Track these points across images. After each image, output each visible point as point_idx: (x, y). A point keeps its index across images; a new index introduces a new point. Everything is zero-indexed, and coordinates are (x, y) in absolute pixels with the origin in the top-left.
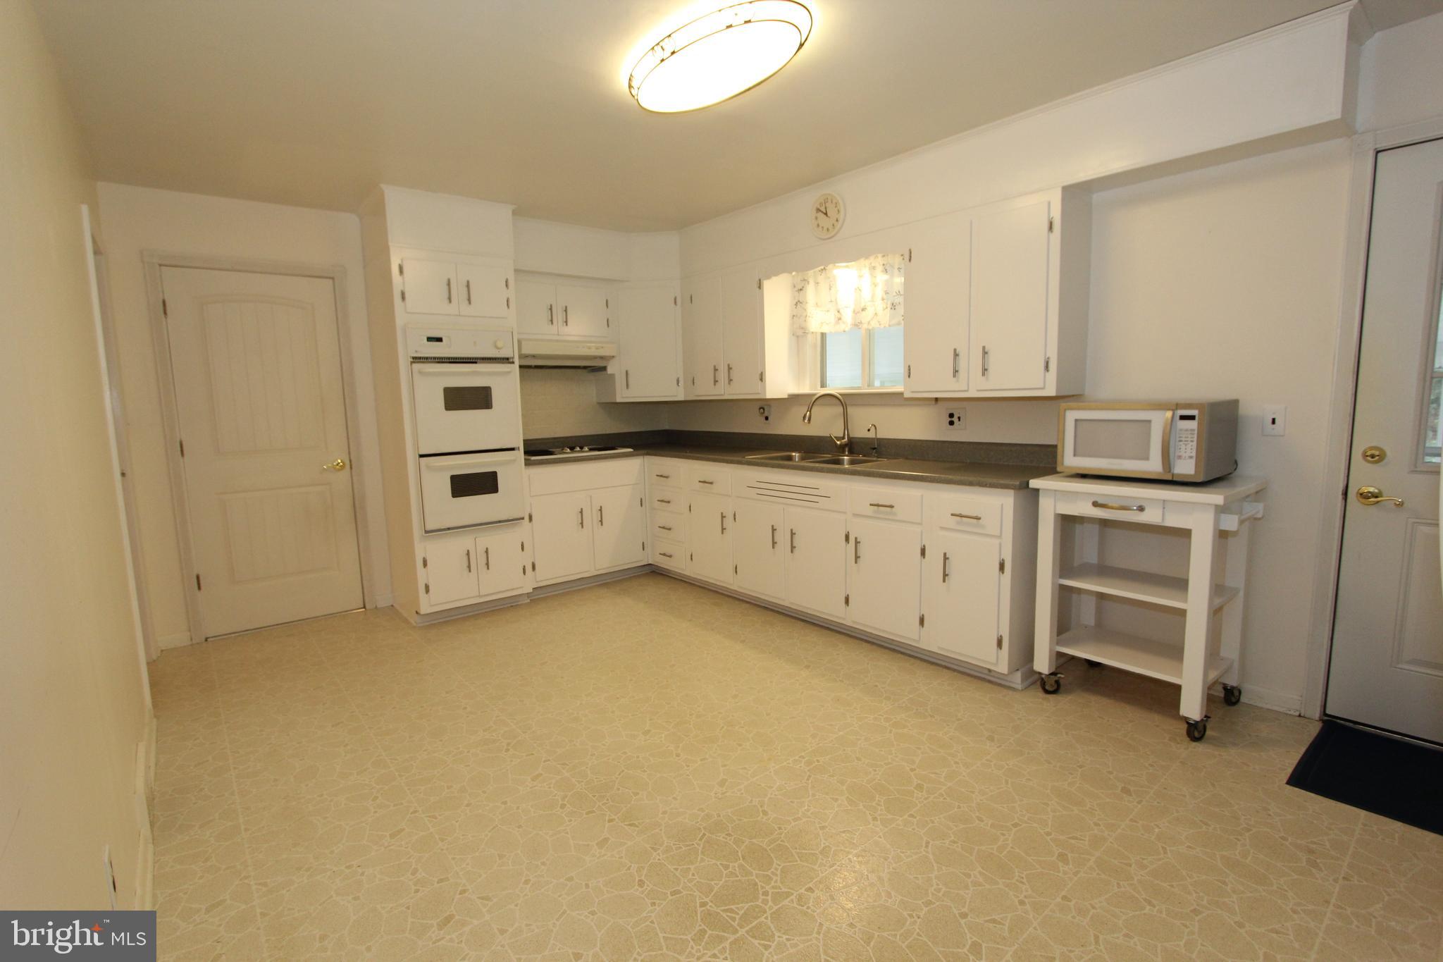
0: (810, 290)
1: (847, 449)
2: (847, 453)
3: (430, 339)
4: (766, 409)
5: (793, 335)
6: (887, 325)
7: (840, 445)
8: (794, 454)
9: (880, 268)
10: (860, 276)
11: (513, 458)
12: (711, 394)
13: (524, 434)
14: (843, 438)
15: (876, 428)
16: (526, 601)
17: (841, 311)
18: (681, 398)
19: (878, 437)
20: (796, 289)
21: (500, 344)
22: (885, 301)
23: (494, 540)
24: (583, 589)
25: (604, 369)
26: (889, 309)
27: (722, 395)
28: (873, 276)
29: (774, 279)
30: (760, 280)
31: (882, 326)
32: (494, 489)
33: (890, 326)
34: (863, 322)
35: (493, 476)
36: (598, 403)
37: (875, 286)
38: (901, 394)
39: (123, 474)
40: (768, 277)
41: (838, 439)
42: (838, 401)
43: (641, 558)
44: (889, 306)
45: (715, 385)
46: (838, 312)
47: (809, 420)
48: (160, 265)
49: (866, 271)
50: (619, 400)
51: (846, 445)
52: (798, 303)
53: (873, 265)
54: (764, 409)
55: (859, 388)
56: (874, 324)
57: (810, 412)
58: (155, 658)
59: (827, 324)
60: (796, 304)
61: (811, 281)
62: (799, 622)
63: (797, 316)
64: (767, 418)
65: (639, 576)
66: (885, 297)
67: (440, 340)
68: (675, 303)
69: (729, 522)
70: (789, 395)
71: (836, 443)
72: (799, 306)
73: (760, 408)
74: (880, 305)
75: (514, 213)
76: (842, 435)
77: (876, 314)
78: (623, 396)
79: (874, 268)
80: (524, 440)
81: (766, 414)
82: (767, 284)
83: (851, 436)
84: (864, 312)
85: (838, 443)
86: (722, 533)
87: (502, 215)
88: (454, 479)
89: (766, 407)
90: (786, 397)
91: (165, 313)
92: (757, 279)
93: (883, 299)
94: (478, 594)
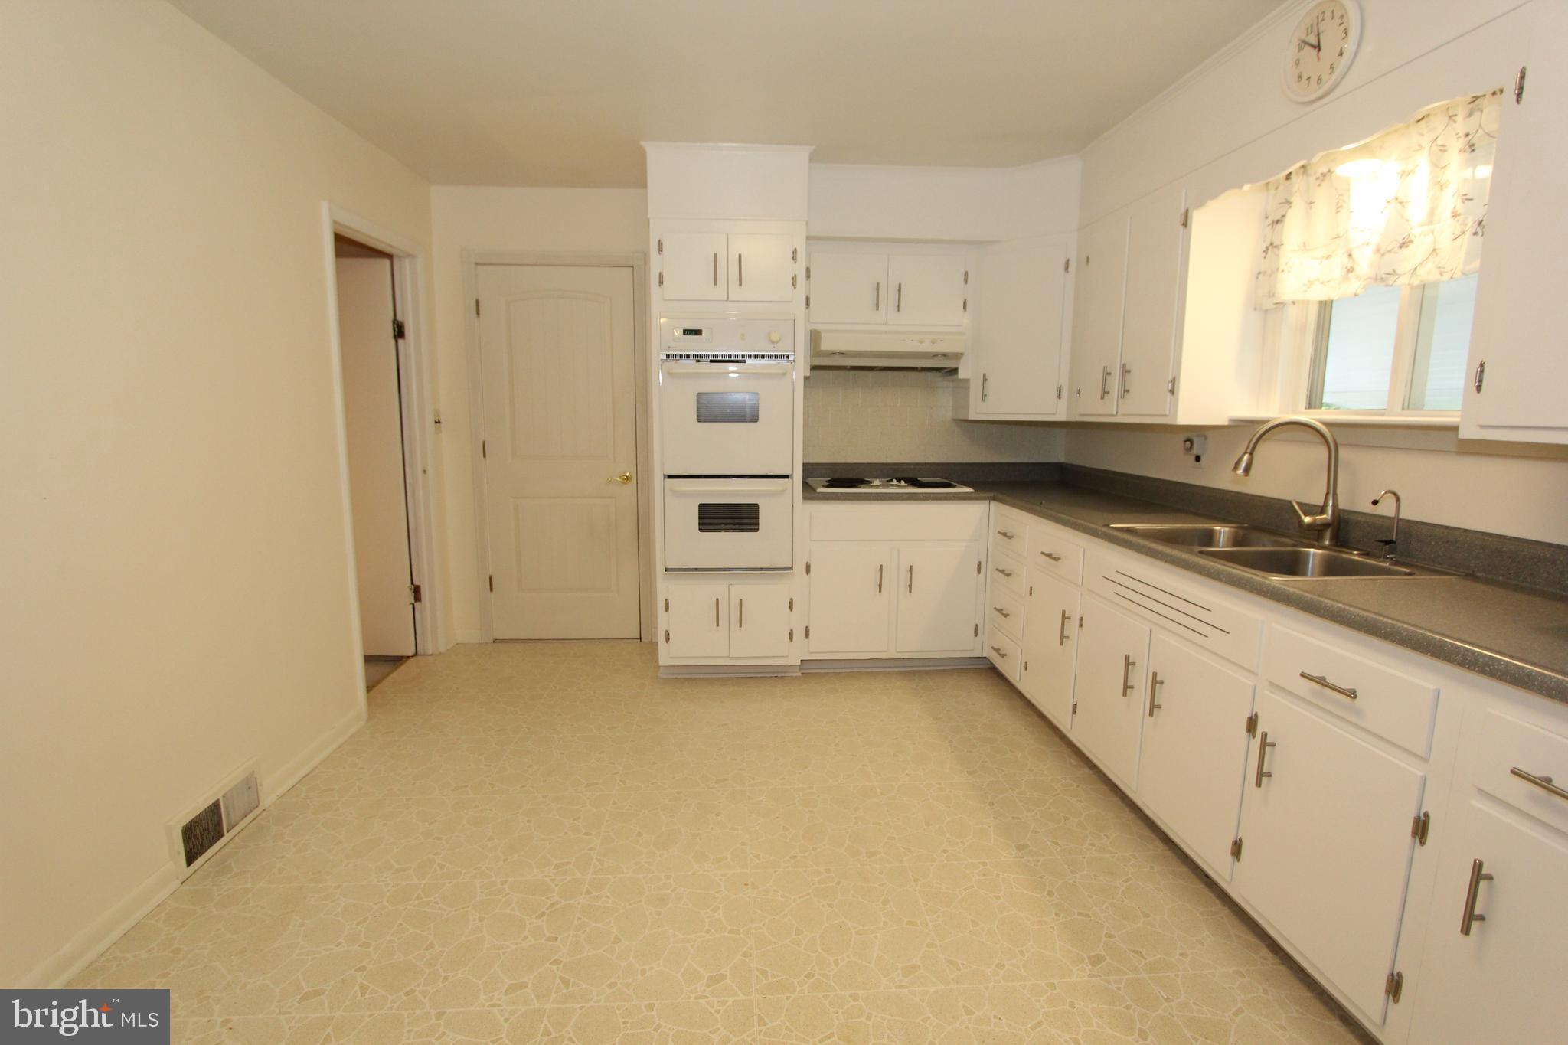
0: (1295, 217)
1: (1328, 534)
2: (1327, 542)
3: (686, 332)
4: (1195, 445)
5: (1255, 309)
6: (1458, 274)
7: (1310, 526)
8: (1218, 528)
9: (1456, 144)
10: (1405, 174)
11: (780, 488)
12: (1101, 412)
13: (804, 456)
14: (1322, 510)
15: (1398, 499)
16: (795, 675)
17: (1354, 255)
18: (1061, 417)
19: (1403, 515)
20: (1269, 221)
21: (775, 337)
22: (1460, 218)
23: (751, 591)
24: (878, 673)
25: (954, 371)
26: (1468, 234)
27: (1112, 415)
28: (1438, 166)
29: (1213, 206)
30: (1187, 211)
31: (1446, 277)
32: (753, 526)
33: (1464, 273)
34: (1398, 272)
35: (753, 509)
36: (955, 420)
37: (1442, 187)
38: (1455, 429)
39: (425, 471)
40: (1200, 204)
41: (1309, 509)
42: (1318, 439)
43: (969, 647)
44: (1471, 225)
45: (1102, 398)
46: (1350, 255)
47: (1247, 470)
48: (477, 264)
49: (1422, 162)
50: (972, 416)
51: (1326, 525)
52: (1272, 248)
53: (1440, 142)
54: (1192, 442)
55: (1382, 412)
56: (1428, 273)
57: (1251, 454)
58: (442, 649)
59: (1323, 283)
60: (1266, 251)
61: (1298, 202)
62: (1158, 843)
63: (1265, 272)
64: (1198, 459)
65: (967, 671)
66: (1460, 208)
67: (698, 332)
68: (1067, 269)
69: (1072, 627)
70: (1231, 420)
71: (1301, 522)
72: (1270, 251)
73: (1186, 441)
74: (1447, 227)
75: (812, 159)
76: (1321, 503)
77: (1434, 250)
78: (978, 410)
79: (1443, 149)
80: (804, 464)
81: (1195, 451)
82: (1198, 218)
83: (1342, 506)
84: (1404, 250)
85: (1307, 520)
86: (1061, 644)
87: (795, 160)
88: (704, 509)
89: (1196, 440)
90: (1225, 423)
91: (478, 313)
92: (1183, 210)
93: (1455, 215)
94: (726, 654)
